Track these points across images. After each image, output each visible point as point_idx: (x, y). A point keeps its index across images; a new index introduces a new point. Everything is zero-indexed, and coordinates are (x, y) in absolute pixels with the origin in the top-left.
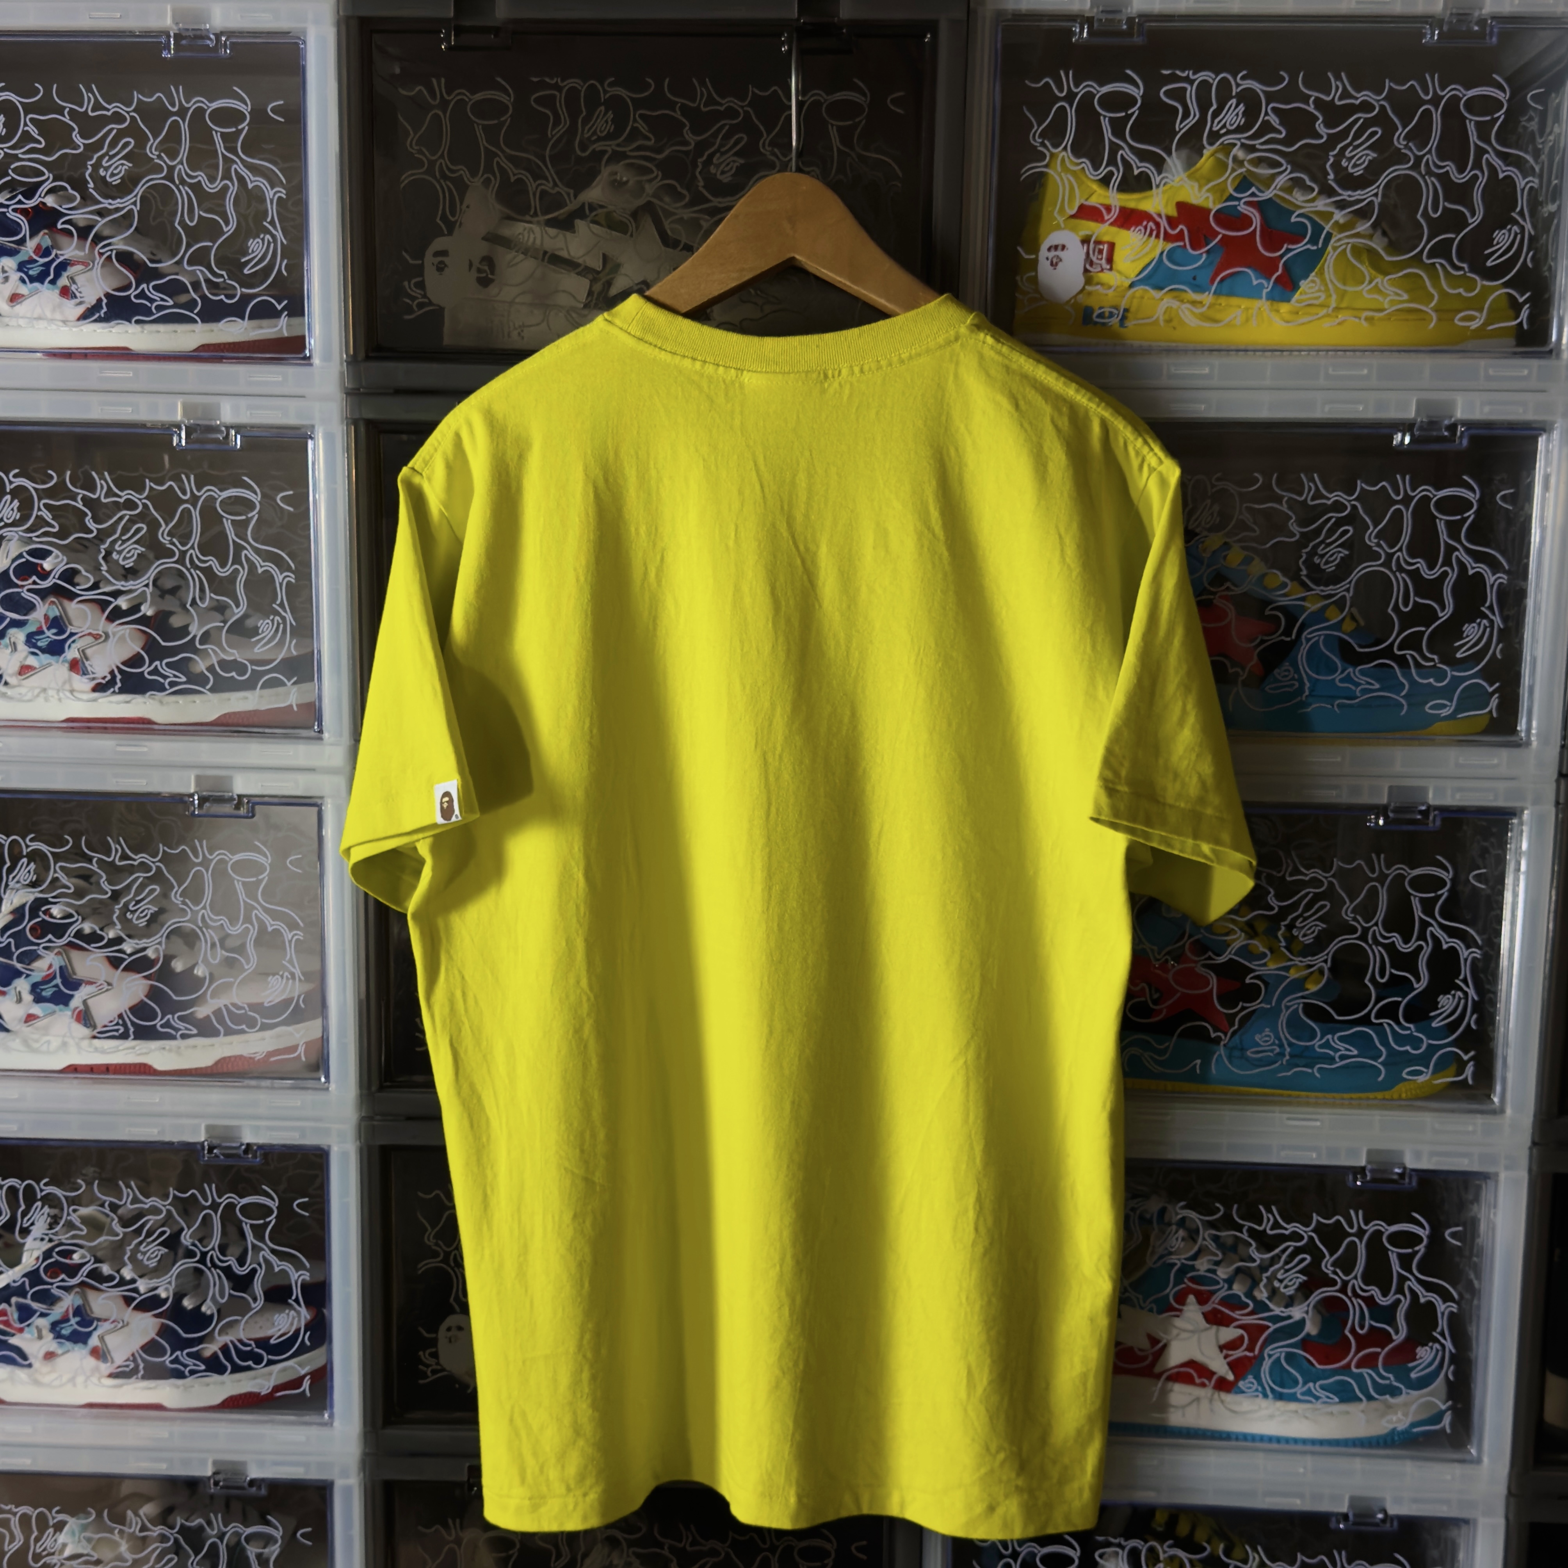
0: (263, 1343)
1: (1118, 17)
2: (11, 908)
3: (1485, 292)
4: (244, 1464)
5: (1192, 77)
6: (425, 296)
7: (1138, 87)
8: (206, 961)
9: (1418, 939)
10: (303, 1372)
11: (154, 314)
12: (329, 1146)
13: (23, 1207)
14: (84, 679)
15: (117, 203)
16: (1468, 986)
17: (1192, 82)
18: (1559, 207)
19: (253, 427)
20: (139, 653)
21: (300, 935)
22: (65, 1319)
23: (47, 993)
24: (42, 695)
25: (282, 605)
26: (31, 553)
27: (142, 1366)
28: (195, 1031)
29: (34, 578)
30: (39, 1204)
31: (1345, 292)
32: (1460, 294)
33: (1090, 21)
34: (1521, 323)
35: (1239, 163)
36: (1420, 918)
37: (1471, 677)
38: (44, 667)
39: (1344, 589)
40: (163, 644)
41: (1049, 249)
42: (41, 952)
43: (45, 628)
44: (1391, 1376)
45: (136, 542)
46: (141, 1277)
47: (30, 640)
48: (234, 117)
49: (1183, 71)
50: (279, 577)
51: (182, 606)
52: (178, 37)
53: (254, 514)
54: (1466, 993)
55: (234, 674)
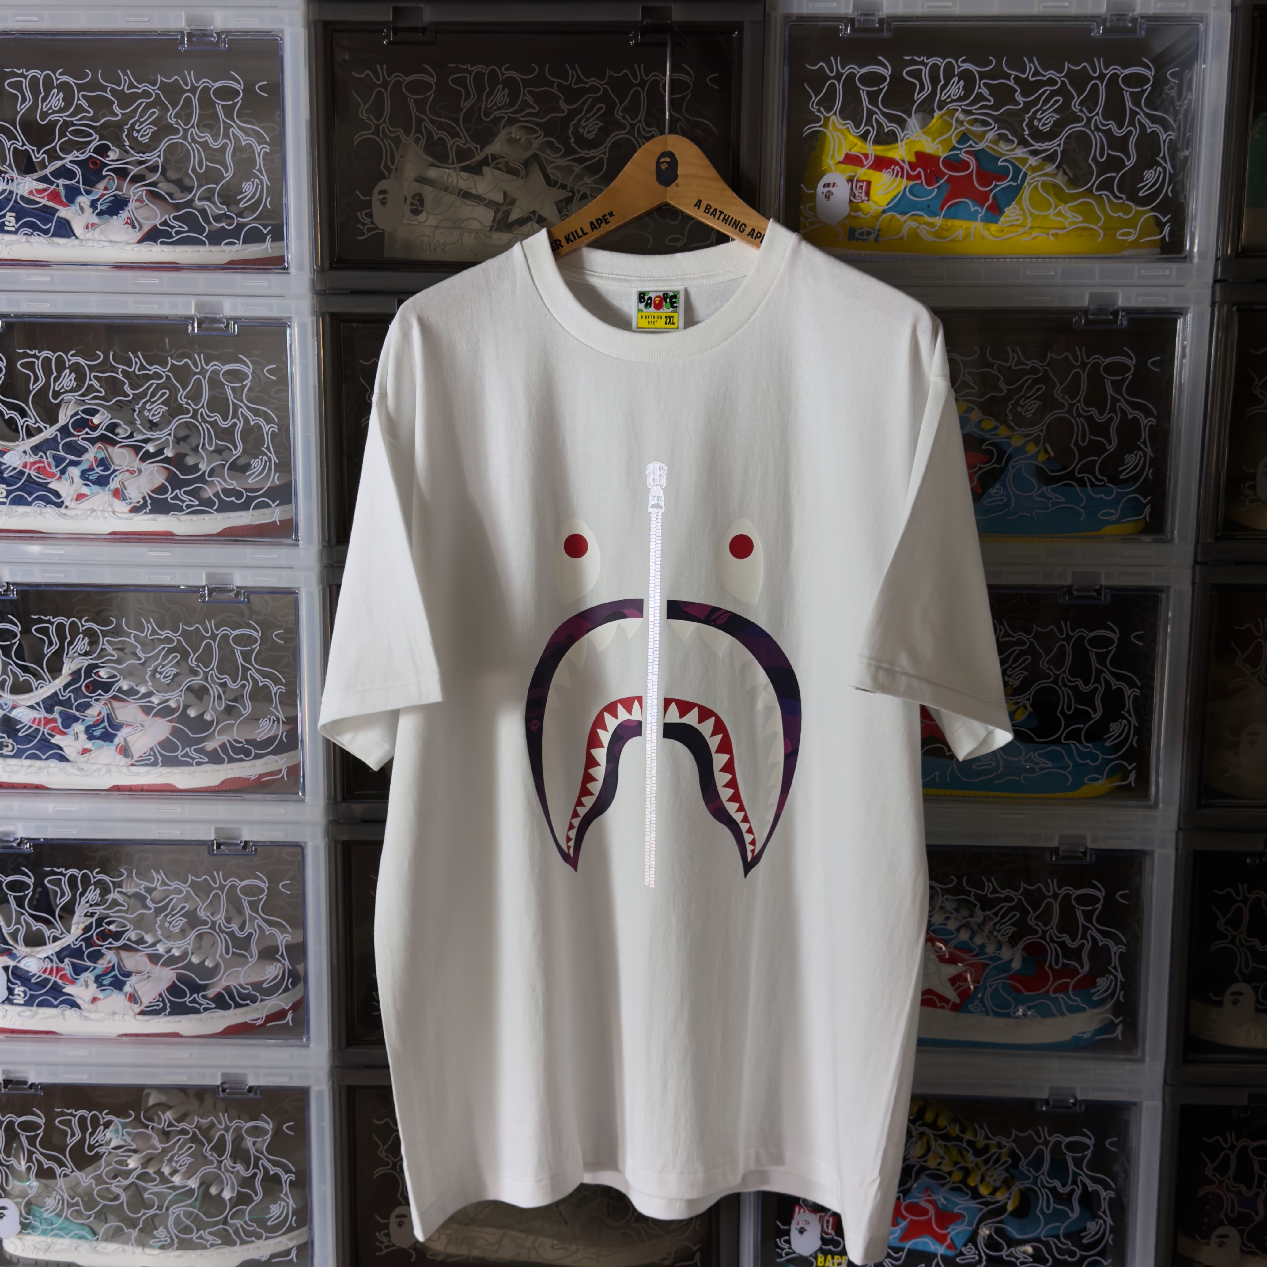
0: (257, 986)
1: (872, 18)
2: (70, 672)
3: (1139, 214)
4: (243, 1076)
5: (926, 61)
6: (372, 223)
7: (887, 69)
8: (214, 708)
9: (1095, 682)
10: (286, 1007)
11: (173, 237)
13: (81, 890)
14: (124, 503)
15: (146, 156)
16: (1131, 716)
17: (925, 65)
18: (1191, 153)
19: (246, 318)
20: (163, 484)
21: (283, 689)
23: (97, 733)
24: (93, 514)
25: (268, 448)
26: (85, 411)
27: (168, 1005)
28: (206, 760)
29: (87, 430)
30: (93, 887)
31: (1037, 215)
32: (1120, 216)
33: (852, 21)
34: (1164, 237)
35: (961, 123)
36: (1096, 668)
37: (1131, 492)
38: (94, 494)
39: (1039, 429)
40: (182, 477)
41: (824, 186)
42: (93, 702)
43: (95, 466)
44: (1078, 999)
45: (162, 403)
47: (84, 475)
48: (230, 93)
49: (920, 57)
50: (266, 428)
51: (195, 450)
52: (190, 35)
53: (248, 382)
54: (1129, 722)
55: (233, 499)
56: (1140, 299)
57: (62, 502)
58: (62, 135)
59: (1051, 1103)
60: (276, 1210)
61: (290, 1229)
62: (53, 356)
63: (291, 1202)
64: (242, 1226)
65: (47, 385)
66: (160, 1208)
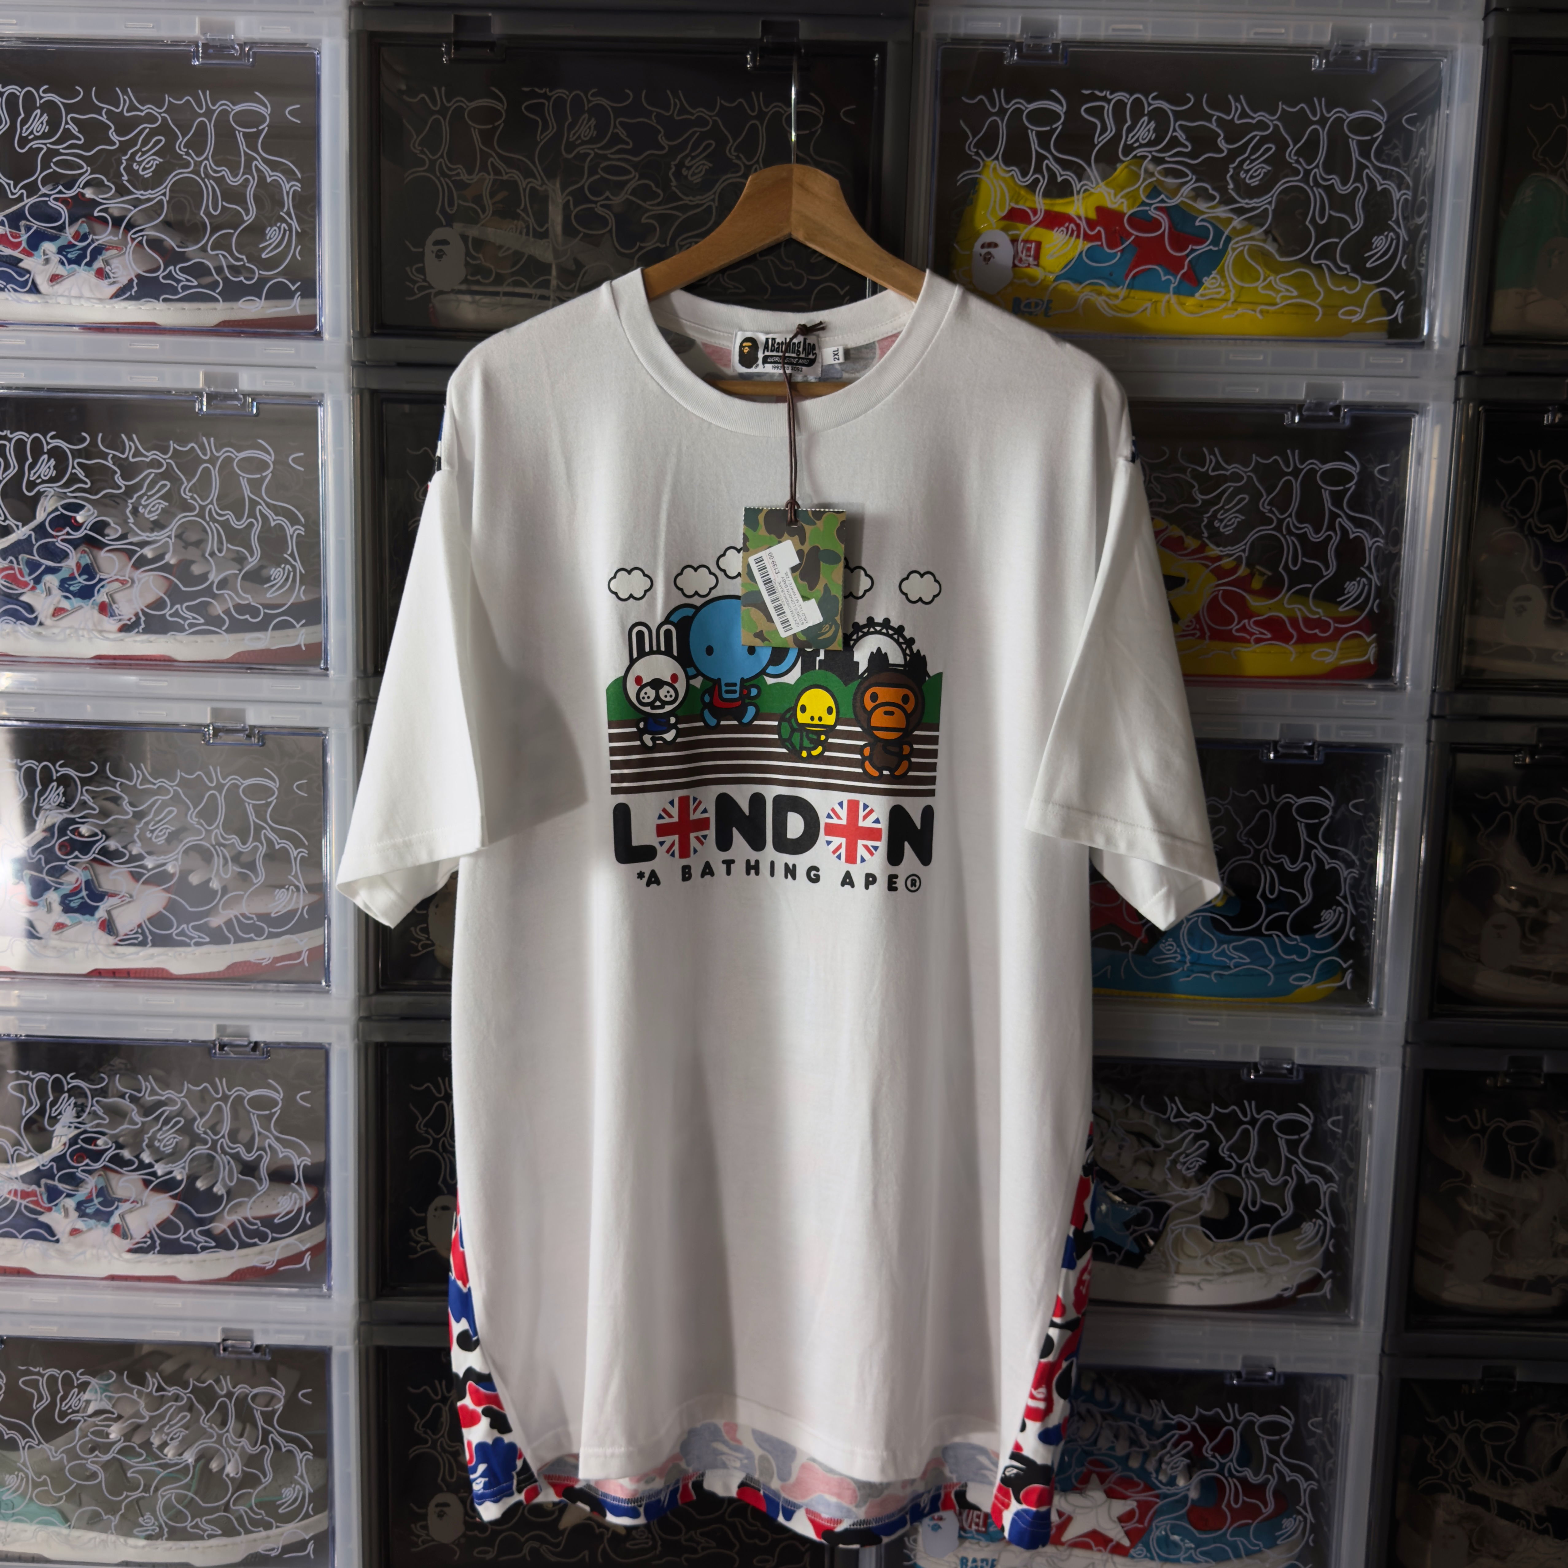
0: (267, 1221)
1: (1045, 42)
2: (42, 827)
3: (1365, 289)
4: (251, 1331)
5: (1109, 97)
6: (425, 280)
7: (1061, 105)
8: (219, 876)
9: (1303, 861)
10: (304, 1249)
11: (179, 293)
12: (330, 1044)
13: (51, 1098)
14: (111, 620)
15: (148, 194)
16: (1347, 902)
17: (1109, 101)
18: (1430, 218)
19: (267, 394)
20: (161, 598)
21: (305, 853)
22: (89, 1200)
23: (74, 904)
24: (75, 635)
25: (292, 555)
26: (66, 507)
27: (158, 1242)
28: (207, 939)
29: (68, 529)
30: (66, 1095)
31: (1242, 288)
32: (1343, 291)
33: (1019, 46)
34: (1396, 318)
35: (1151, 173)
36: (1306, 842)
38: (75, 610)
39: (1241, 550)
40: (183, 589)
41: (983, 246)
42: (68, 867)
43: (76, 575)
44: (1279, 1249)
45: (161, 498)
46: (157, 1161)
47: (64, 585)
48: (254, 118)
49: (1101, 91)
50: (290, 530)
51: (201, 556)
52: (206, 46)
53: (268, 473)
54: (1345, 909)
55: (247, 616)
56: (1368, 392)
57: (36, 618)
58: (45, 166)
59: (1244, 1375)
60: (289, 1494)
61: (307, 1516)
62: (28, 438)
63: (307, 1485)
64: (246, 1512)
66: (146, 1489)
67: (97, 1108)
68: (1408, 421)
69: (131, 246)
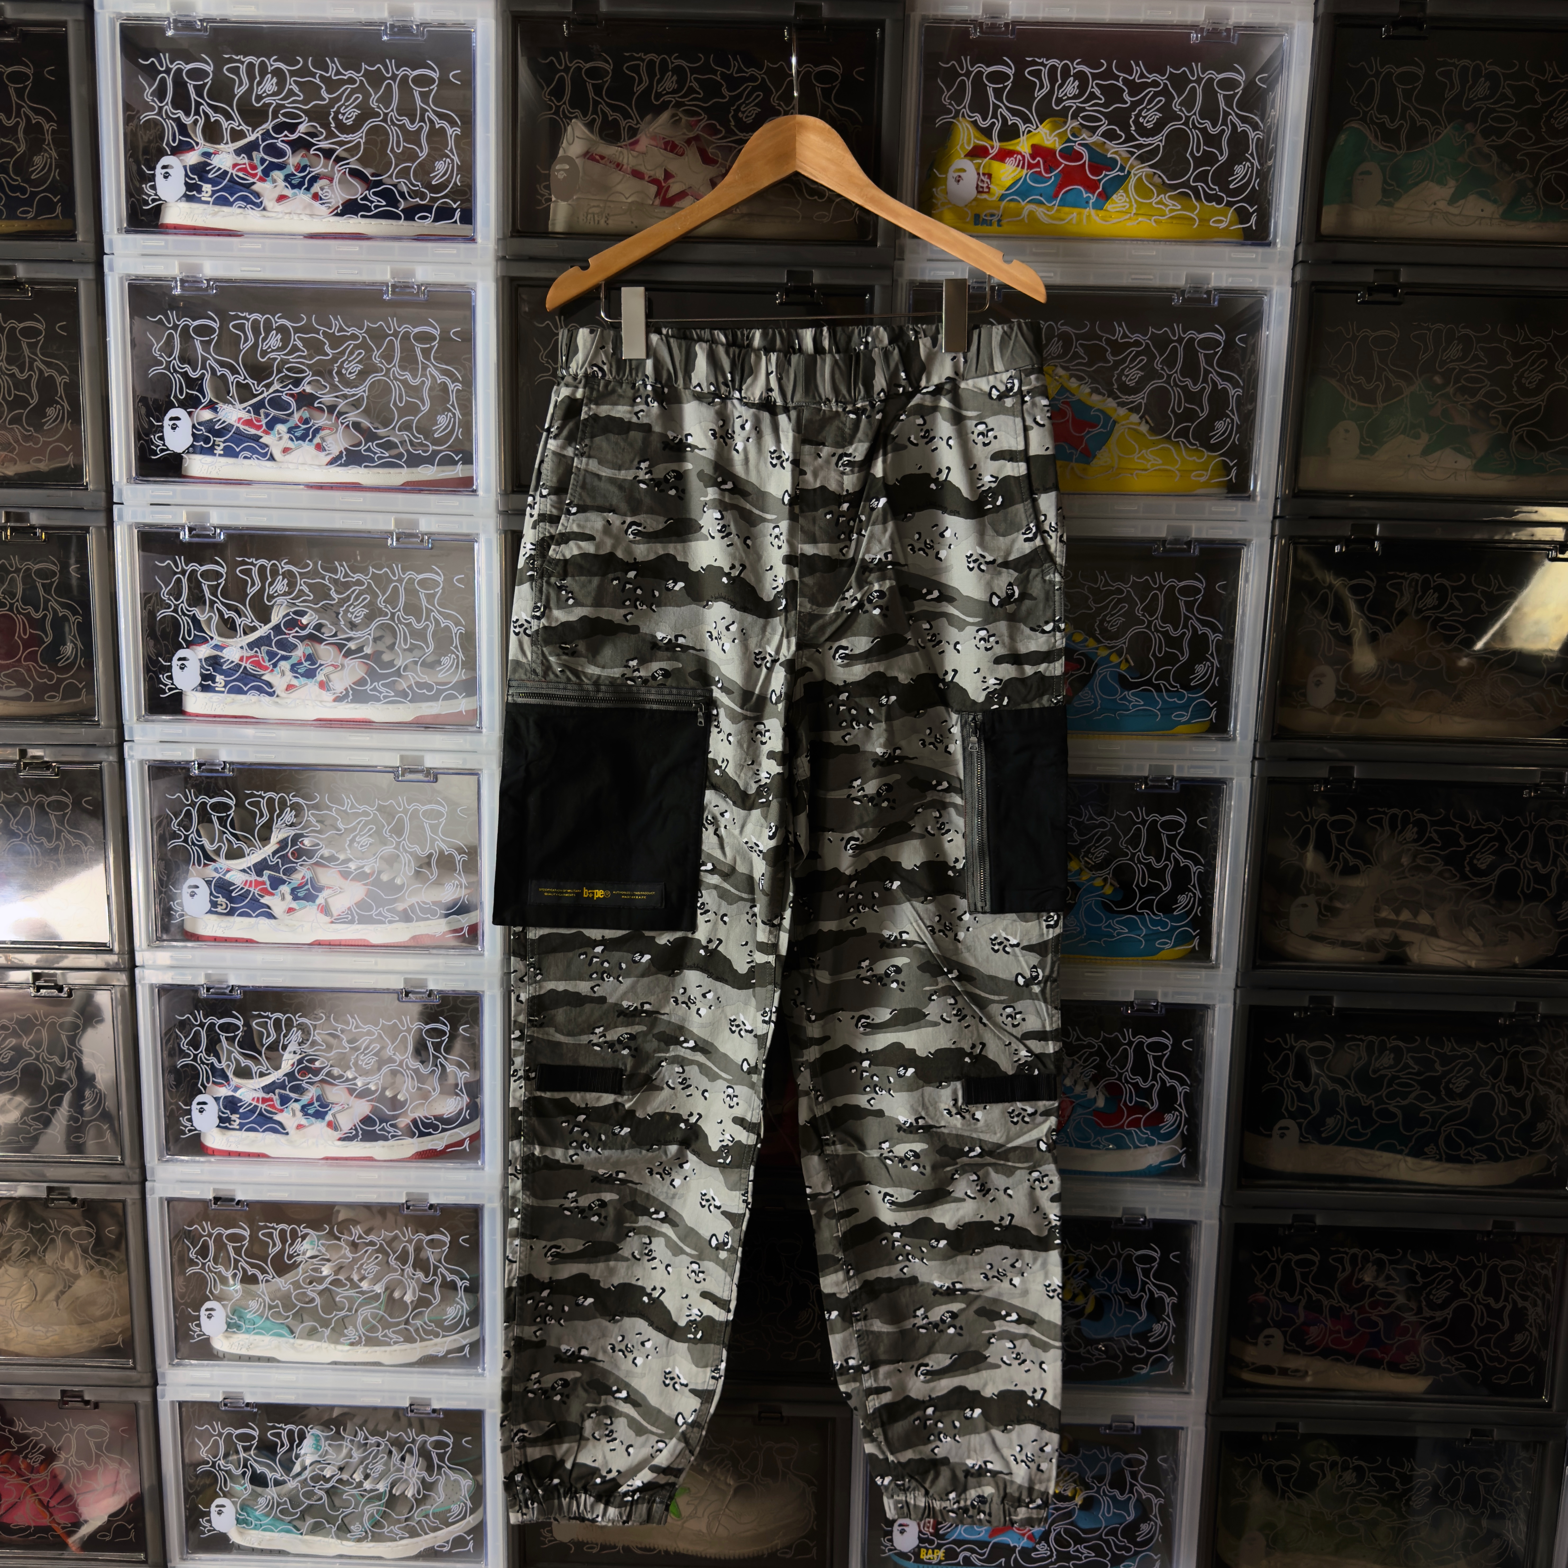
0: (438, 1118)
2: (279, 840)
3: (1210, 459)
4: (426, 1194)
9: (1165, 860)
10: (465, 1136)
12: (483, 992)
13: (284, 1031)
14: (328, 693)
15: (353, 391)
16: (1196, 889)
18: (1256, 407)
19: (439, 534)
20: (363, 677)
21: (466, 857)
22: (311, 1104)
23: (301, 895)
24: (301, 704)
25: (456, 647)
26: (295, 613)
27: (360, 1132)
28: (397, 919)
29: (297, 629)
30: (295, 1029)
31: (1123, 458)
32: (1194, 460)
34: (1231, 479)
35: (1059, 378)
36: (1167, 847)
37: (1199, 697)
38: (302, 686)
39: (1123, 643)
40: (379, 671)
42: (298, 868)
43: (303, 661)
44: (1149, 1133)
45: (363, 607)
46: (360, 1076)
47: (294, 669)
48: (428, 338)
50: (454, 630)
51: (391, 647)
52: (394, 286)
53: (439, 590)
54: (1194, 894)
55: (425, 691)
56: (1211, 531)
57: (274, 691)
58: (279, 371)
59: (1124, 1221)
60: (452, 1311)
61: (465, 1329)
62: (268, 565)
63: (465, 1305)
64: (421, 1325)
65: (262, 589)
67: (318, 1038)
68: (1239, 551)
69: (341, 428)
